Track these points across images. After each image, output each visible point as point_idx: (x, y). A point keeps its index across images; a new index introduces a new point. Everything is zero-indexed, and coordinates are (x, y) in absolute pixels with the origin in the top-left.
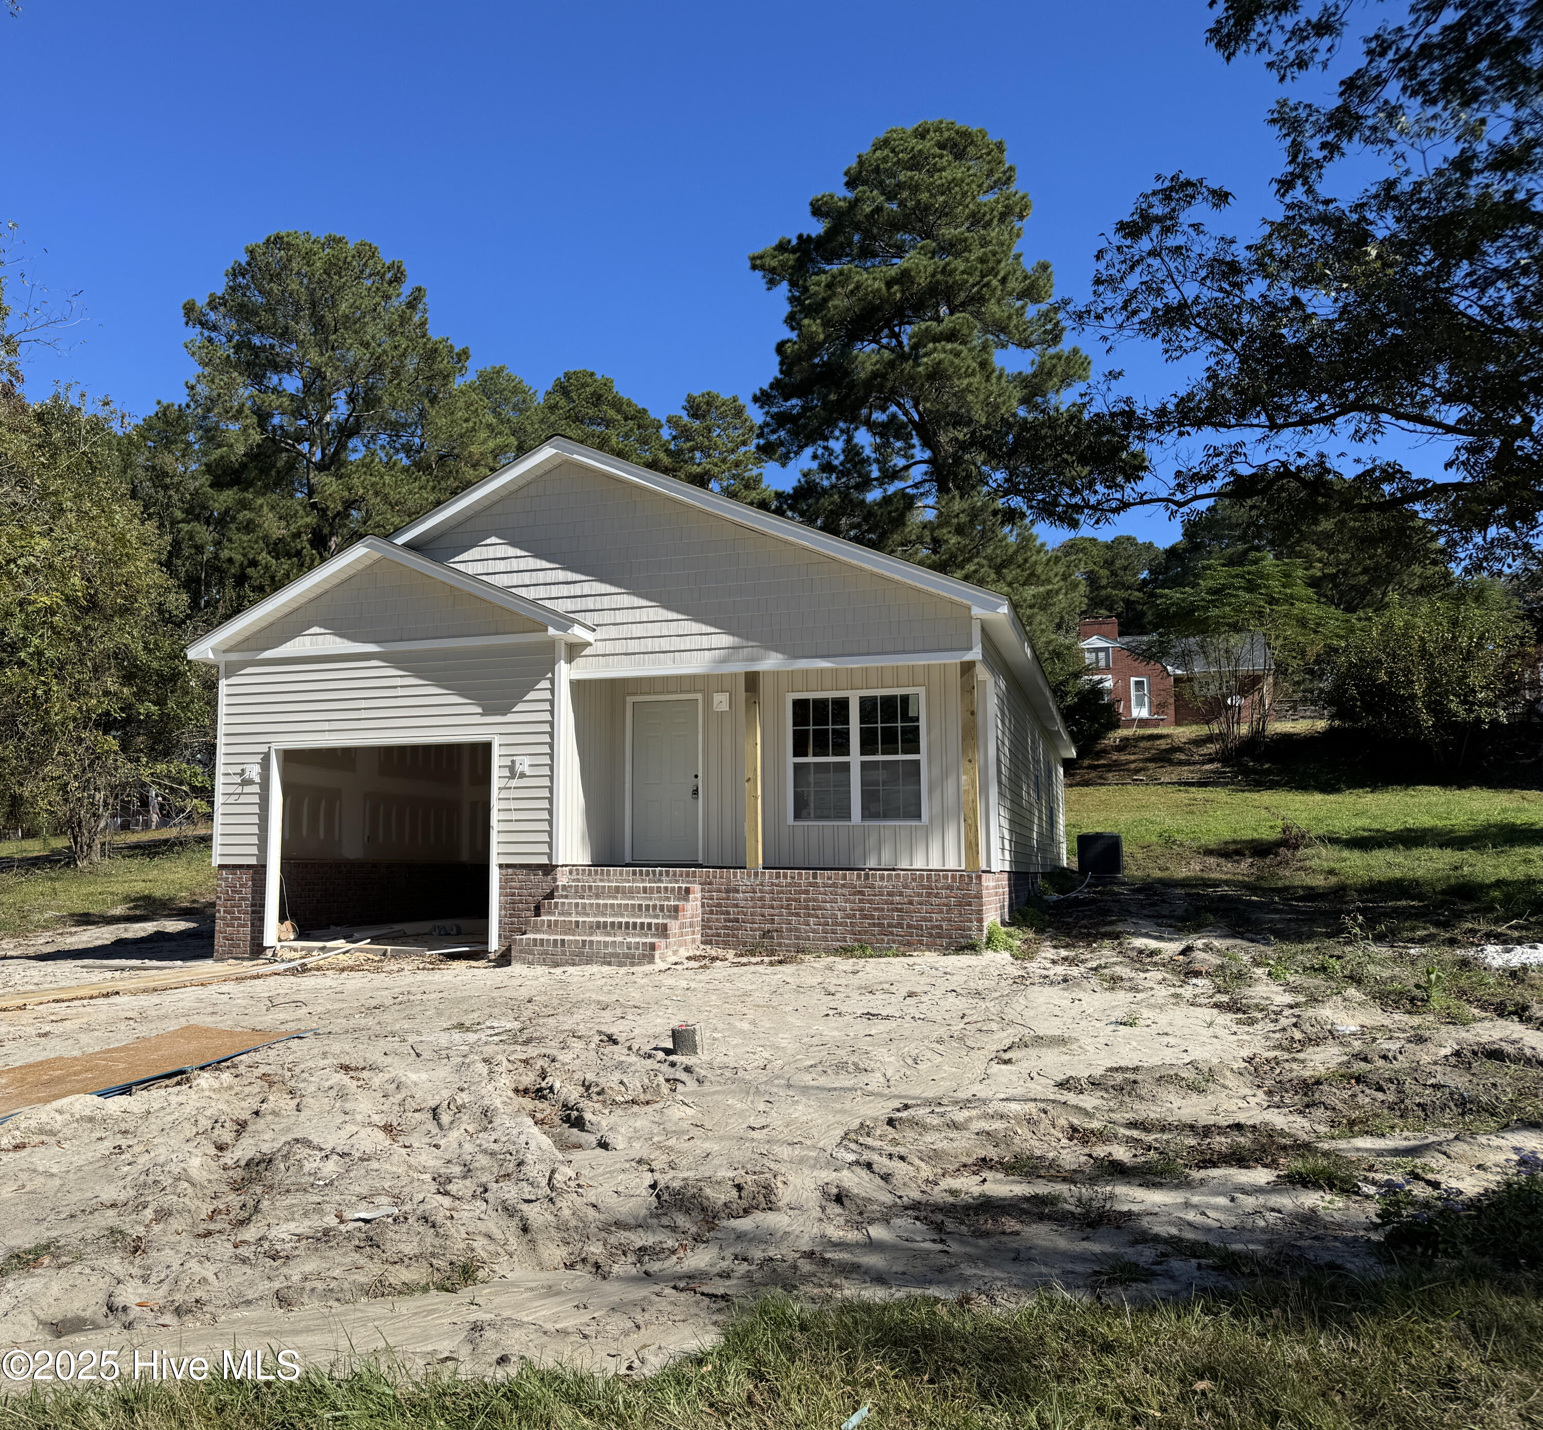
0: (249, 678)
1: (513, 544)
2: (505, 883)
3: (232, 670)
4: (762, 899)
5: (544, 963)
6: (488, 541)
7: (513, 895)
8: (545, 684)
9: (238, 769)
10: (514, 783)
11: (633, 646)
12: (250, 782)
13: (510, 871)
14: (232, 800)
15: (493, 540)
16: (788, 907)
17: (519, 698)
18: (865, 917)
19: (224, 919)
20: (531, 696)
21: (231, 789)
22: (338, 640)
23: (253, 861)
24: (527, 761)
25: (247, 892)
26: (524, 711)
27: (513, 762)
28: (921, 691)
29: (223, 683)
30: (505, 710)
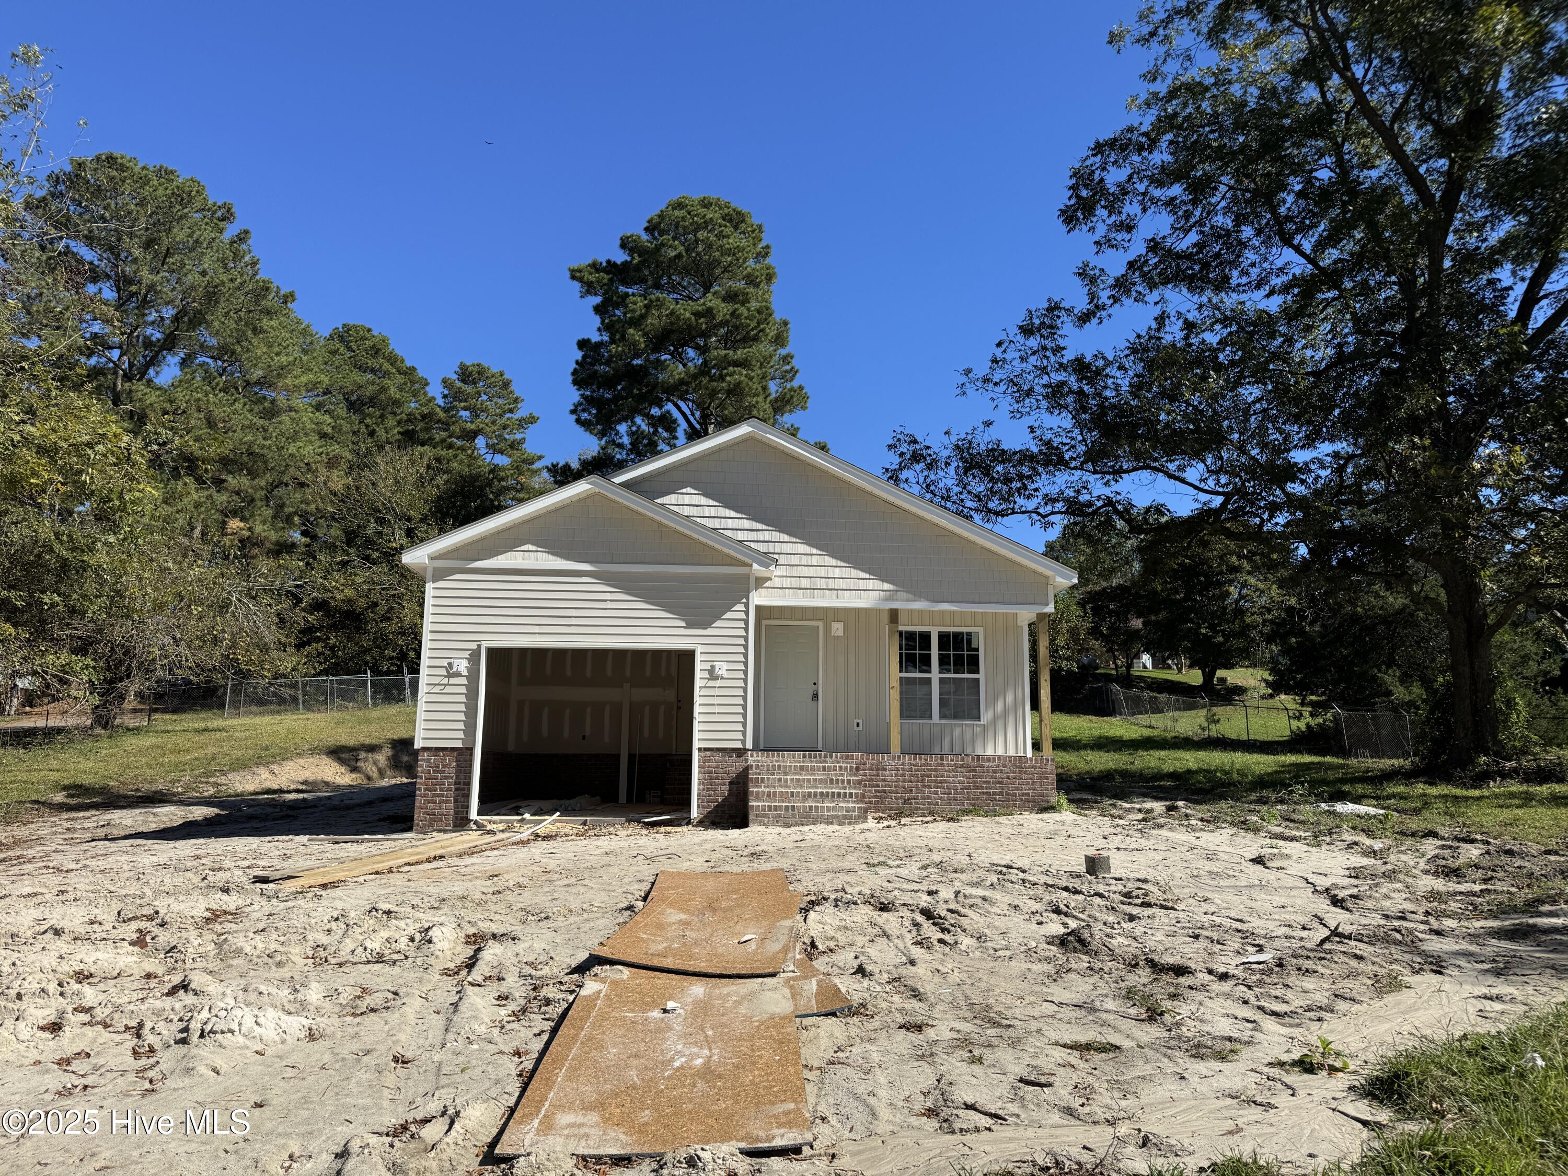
0: (455, 584)
1: (706, 495)
2: (703, 763)
3: (440, 575)
4: (903, 775)
5: (777, 824)
6: (684, 491)
7: (710, 772)
8: (740, 607)
9: (445, 663)
10: (711, 683)
11: (805, 583)
12: (458, 674)
13: (708, 753)
14: (437, 689)
15: (689, 490)
16: (923, 781)
17: (719, 617)
18: (977, 788)
19: (425, 796)
20: (728, 615)
21: (436, 680)
22: (550, 557)
23: (459, 744)
24: (725, 666)
25: (451, 772)
26: (720, 627)
27: (713, 667)
28: (981, 630)
29: (429, 587)
30: (706, 625)
